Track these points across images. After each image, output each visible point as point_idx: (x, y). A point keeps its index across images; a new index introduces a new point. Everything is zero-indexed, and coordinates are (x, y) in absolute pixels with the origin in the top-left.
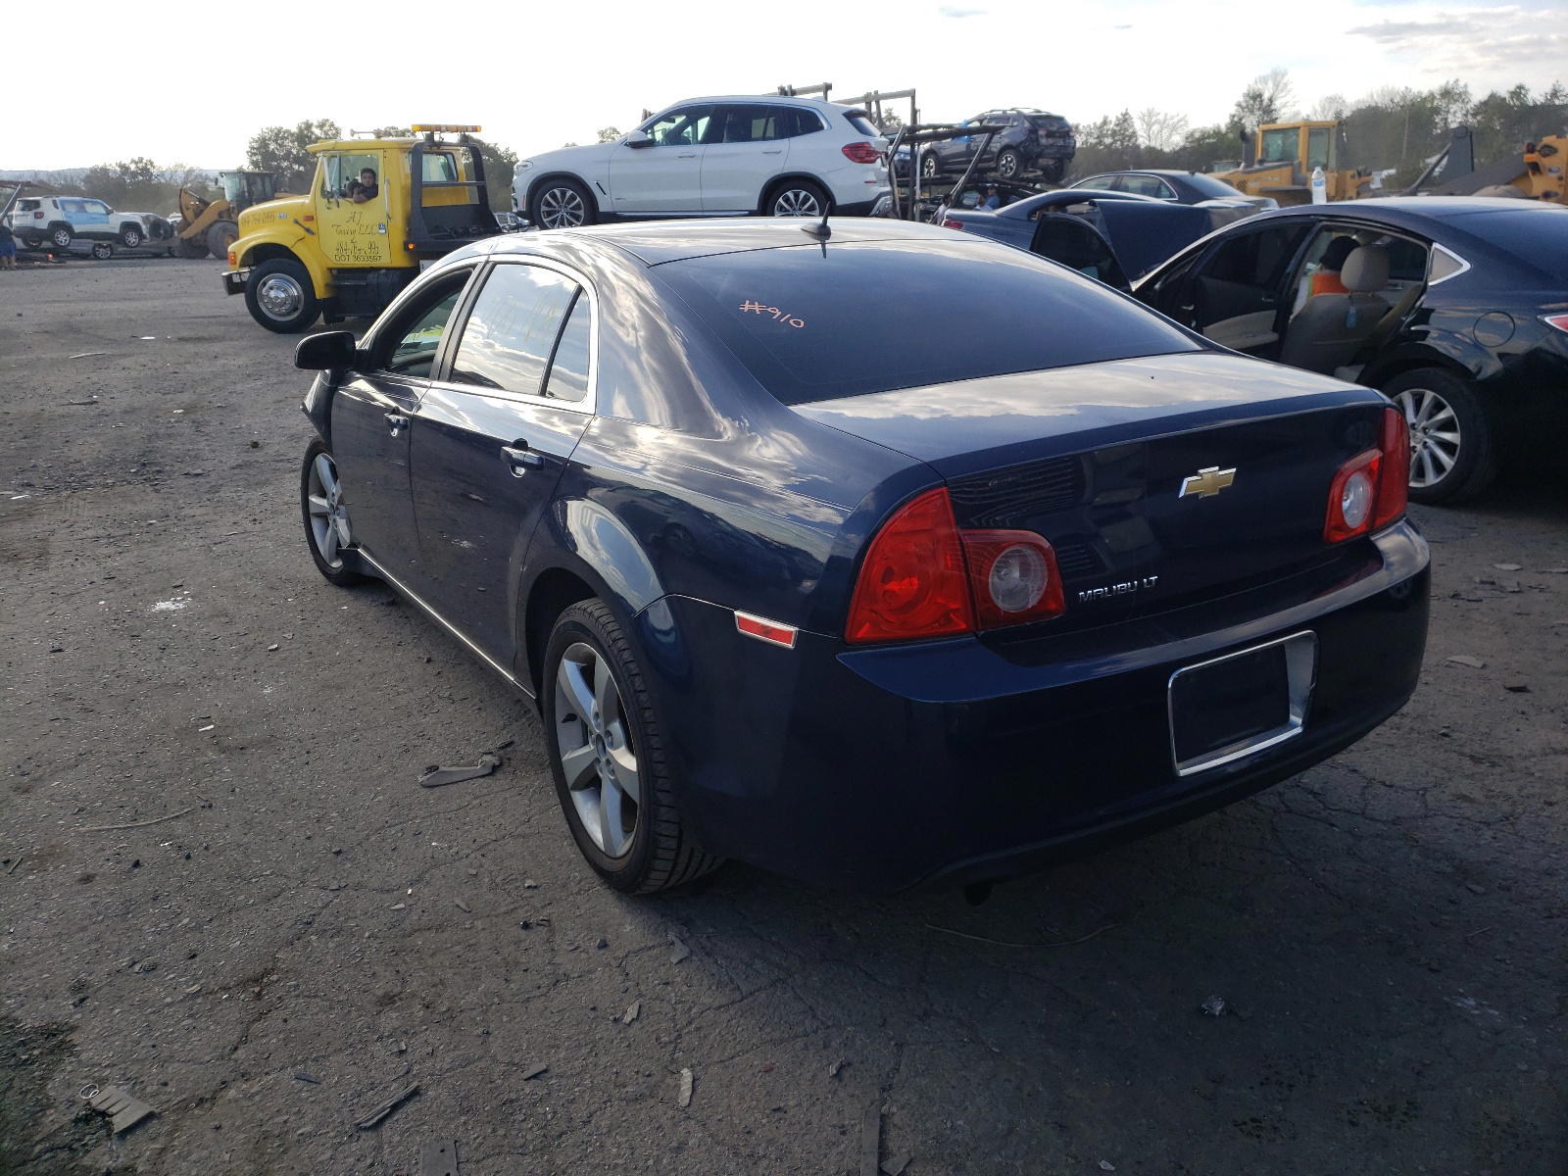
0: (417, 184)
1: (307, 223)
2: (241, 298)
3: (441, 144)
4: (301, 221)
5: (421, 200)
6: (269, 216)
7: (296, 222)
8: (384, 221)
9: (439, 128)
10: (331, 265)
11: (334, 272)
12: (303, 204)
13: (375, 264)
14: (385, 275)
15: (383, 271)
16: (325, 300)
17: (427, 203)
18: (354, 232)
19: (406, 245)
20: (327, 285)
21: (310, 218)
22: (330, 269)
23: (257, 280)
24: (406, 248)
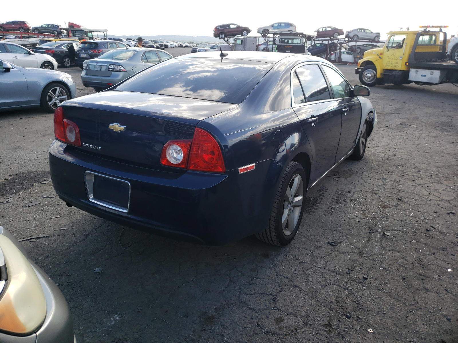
0: (416, 44)
1: (380, 55)
2: (358, 75)
3: (429, 31)
4: (379, 55)
5: (415, 49)
6: (371, 53)
7: (378, 55)
8: (402, 56)
9: (429, 27)
10: (384, 68)
11: (385, 70)
12: (381, 50)
13: (396, 69)
14: (398, 72)
15: (397, 71)
16: (379, 78)
17: (417, 51)
18: (392, 59)
19: (406, 63)
20: (381, 74)
21: (381, 54)
22: (384, 69)
23: (363, 71)
24: (406, 64)
